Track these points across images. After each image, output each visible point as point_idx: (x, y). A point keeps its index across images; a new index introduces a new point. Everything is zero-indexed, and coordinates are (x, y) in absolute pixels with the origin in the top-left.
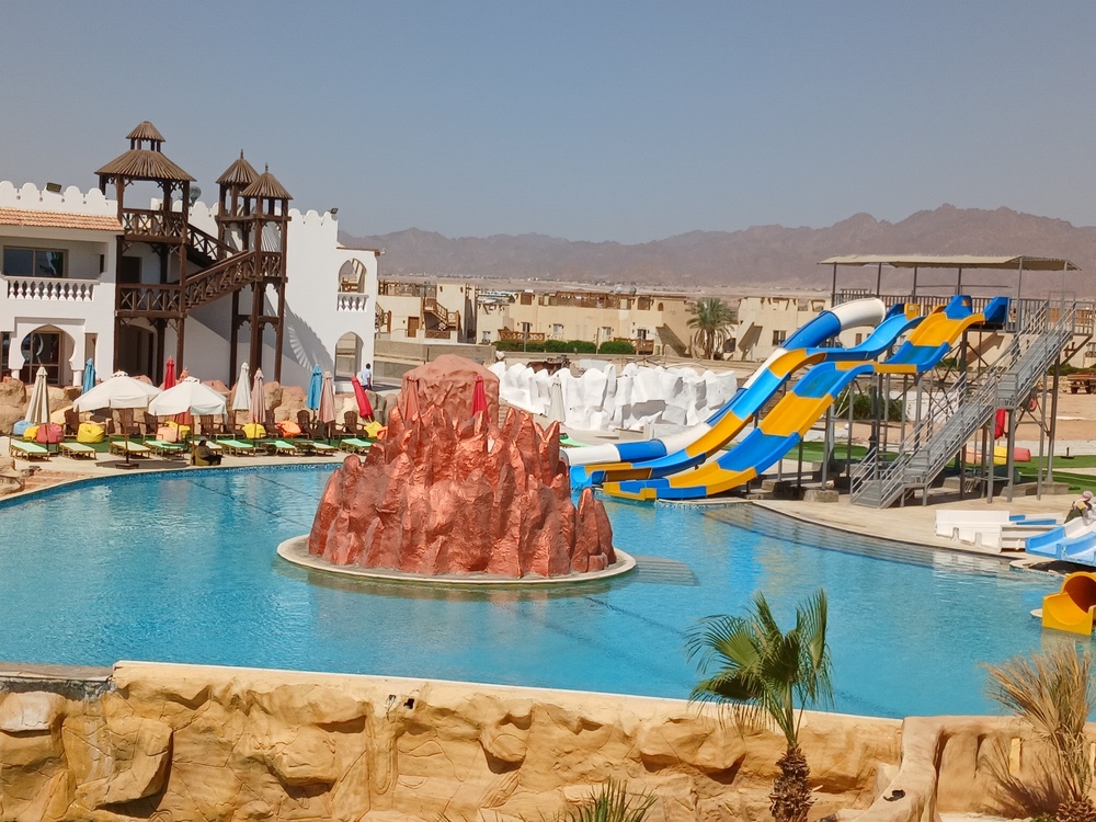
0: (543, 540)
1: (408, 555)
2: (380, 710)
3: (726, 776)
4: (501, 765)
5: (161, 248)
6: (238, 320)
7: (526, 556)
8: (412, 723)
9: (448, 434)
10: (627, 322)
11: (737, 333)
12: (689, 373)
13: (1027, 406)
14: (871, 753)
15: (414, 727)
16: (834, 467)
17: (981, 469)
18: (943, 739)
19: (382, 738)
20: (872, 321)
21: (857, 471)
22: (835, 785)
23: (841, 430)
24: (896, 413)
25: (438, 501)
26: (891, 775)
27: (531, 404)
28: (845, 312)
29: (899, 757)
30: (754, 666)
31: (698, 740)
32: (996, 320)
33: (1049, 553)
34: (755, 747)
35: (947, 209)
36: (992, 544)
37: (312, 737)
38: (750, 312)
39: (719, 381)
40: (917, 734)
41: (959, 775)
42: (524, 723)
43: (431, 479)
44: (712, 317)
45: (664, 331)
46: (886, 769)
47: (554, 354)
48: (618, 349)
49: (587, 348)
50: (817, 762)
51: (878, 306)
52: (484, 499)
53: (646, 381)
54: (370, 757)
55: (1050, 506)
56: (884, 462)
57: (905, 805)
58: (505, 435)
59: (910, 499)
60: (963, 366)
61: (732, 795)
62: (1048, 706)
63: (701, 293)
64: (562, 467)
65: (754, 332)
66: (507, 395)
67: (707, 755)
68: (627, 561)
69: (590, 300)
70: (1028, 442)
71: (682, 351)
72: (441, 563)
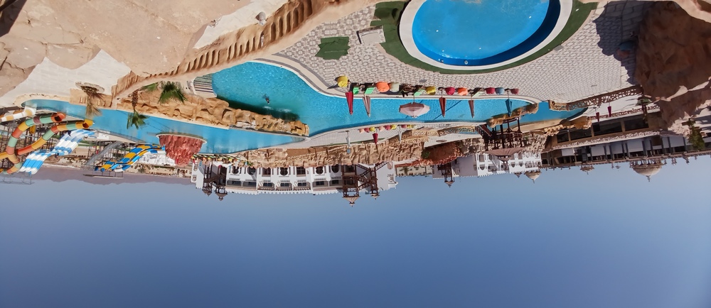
0: (169, 140)
1: (189, 140)
2: (194, 119)
3: (145, 105)
4: (178, 110)
5: (220, 184)
6: (210, 174)
7: (172, 138)
8: (190, 117)
9: (182, 156)
10: (155, 170)
11: (138, 168)
12: (146, 163)
13: (93, 154)
14: (122, 105)
15: (190, 116)
16: (125, 147)
17: (101, 145)
18: (110, 106)
19: (194, 115)
20: (117, 168)
21: (121, 146)
22: (128, 101)
23: (123, 153)
24: (114, 155)
25: (184, 147)
26: (119, 102)
27: (170, 159)
28: (121, 170)
29: (118, 104)
30: (139, 120)
31: (148, 110)
32: (97, 168)
33: (91, 132)
34: (140, 108)
35: (104, 184)
36: (100, 134)
37: (204, 117)
38: (136, 171)
39: (141, 161)
40: (114, 107)
41: (108, 101)
42: (174, 115)
43: (185, 150)
44: (142, 170)
45: (150, 169)
46: (120, 103)
47: (166, 167)
48: (157, 167)
49: (161, 167)
50: (131, 105)
51: (116, 171)
52: (178, 147)
53: (153, 162)
54: (196, 113)
55: (91, 139)
56: (117, 148)
57: (117, 97)
58: (174, 155)
59: (113, 142)
60: (103, 161)
61: (144, 102)
62: (93, 109)
63: (144, 174)
64: (166, 150)
65: (136, 168)
66: (174, 161)
67: (147, 108)
68: (157, 136)
69: (160, 174)
70: (93, 149)
71: (147, 166)
72: (184, 138)
